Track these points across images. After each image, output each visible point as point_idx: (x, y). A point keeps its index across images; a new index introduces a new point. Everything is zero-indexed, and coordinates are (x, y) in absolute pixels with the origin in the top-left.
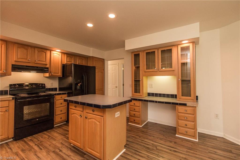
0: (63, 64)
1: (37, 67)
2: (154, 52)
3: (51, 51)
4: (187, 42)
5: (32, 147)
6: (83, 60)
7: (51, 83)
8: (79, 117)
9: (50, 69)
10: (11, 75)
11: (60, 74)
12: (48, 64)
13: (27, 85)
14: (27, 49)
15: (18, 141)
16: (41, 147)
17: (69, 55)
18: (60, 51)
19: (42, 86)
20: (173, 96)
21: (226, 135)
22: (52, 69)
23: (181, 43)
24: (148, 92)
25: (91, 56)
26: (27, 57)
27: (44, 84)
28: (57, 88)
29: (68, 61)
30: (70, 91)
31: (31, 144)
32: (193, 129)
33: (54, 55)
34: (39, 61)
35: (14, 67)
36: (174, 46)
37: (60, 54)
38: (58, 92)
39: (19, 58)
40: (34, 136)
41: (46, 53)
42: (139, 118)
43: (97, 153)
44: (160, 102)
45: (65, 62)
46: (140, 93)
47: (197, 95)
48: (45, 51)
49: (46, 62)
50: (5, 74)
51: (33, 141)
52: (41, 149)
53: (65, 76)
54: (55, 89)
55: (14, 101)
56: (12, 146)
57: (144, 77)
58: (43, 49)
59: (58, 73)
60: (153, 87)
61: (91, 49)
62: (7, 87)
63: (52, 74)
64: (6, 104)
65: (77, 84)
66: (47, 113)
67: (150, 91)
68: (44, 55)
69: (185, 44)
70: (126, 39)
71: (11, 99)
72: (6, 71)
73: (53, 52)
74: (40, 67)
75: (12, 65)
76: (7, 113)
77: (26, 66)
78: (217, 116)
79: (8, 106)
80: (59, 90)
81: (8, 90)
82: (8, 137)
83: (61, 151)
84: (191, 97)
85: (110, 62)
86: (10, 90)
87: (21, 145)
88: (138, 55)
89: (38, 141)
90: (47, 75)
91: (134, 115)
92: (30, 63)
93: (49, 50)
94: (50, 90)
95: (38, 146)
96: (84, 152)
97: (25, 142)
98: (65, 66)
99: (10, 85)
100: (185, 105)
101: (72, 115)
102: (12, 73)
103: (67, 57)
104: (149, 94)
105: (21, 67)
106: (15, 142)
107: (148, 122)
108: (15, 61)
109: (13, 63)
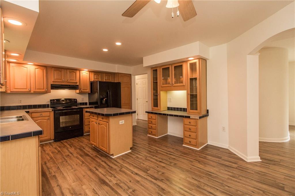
0: (91, 82)
1: (70, 85)
2: (169, 68)
3: (80, 70)
4: (193, 58)
5: (66, 146)
6: (110, 76)
7: (82, 99)
8: (95, 124)
9: (80, 86)
10: (50, 92)
11: (88, 90)
12: (78, 82)
13: (63, 100)
14: (61, 71)
15: (57, 142)
16: (72, 146)
17: (96, 73)
18: (87, 70)
19: (74, 101)
20: (185, 110)
21: (230, 147)
22: (82, 87)
23: (187, 60)
24: (168, 106)
25: (117, 72)
26: (61, 78)
27: (76, 99)
28: (87, 103)
29: (95, 78)
30: (96, 105)
31: (66, 144)
32: (195, 139)
33: (83, 74)
34: (71, 80)
35: (53, 87)
36: (184, 63)
37: (88, 73)
38: (88, 106)
39: (56, 79)
40: (68, 140)
41: (76, 73)
42: (155, 130)
43: (105, 148)
44: (175, 116)
45: (92, 79)
46: (157, 107)
47: (207, 109)
48: (75, 71)
49: (76, 80)
50: (47, 92)
51: (67, 142)
52: (71, 147)
53: (93, 92)
54: (86, 104)
55: (53, 112)
56: (53, 144)
57: (161, 92)
58: (73, 70)
59: (87, 89)
60: (172, 101)
61: (117, 66)
62: (48, 102)
63: (82, 90)
64: (47, 114)
65: (102, 99)
66: (78, 123)
67: (170, 105)
68: (74, 75)
69: (192, 60)
70: (144, 57)
71: (51, 110)
72: (47, 89)
73: (82, 72)
74: (72, 85)
75: (51, 85)
76: (49, 121)
77: (61, 85)
78: (224, 129)
79: (49, 115)
80: (89, 105)
81: (49, 105)
82: (51, 138)
83: (84, 149)
84: (197, 110)
85: (137, 77)
86: (51, 104)
87: (59, 144)
88: (156, 70)
89: (71, 142)
90: (78, 91)
91: (151, 127)
92: (64, 82)
93: (78, 70)
94: (81, 104)
95: (70, 145)
96: (99, 149)
97: (62, 143)
98: (93, 83)
99: (51, 100)
100: (189, 117)
101: (92, 123)
102: (52, 91)
103: (95, 75)
104: (169, 109)
105: (58, 86)
106: (55, 142)
107: (168, 135)
108: (53, 81)
109: (51, 82)
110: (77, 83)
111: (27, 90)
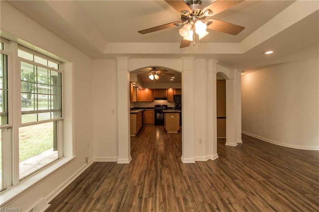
3: (168, 89)
7: (170, 105)
9: (168, 98)
26: (159, 94)
27: (167, 105)
28: (173, 107)
34: (163, 95)
35: (155, 99)
37: (172, 90)
39: (157, 95)
45: (175, 94)
48: (165, 90)
59: (172, 99)
63: (169, 100)
68: (165, 92)
72: (153, 100)
73: (169, 90)
74: (164, 98)
77: (159, 98)
79: (153, 112)
81: (154, 107)
90: (167, 101)
98: (175, 96)
99: (155, 105)
102: (155, 101)
103: (175, 91)
105: (157, 98)
109: (154, 97)
110: (166, 96)
111: (146, 101)
